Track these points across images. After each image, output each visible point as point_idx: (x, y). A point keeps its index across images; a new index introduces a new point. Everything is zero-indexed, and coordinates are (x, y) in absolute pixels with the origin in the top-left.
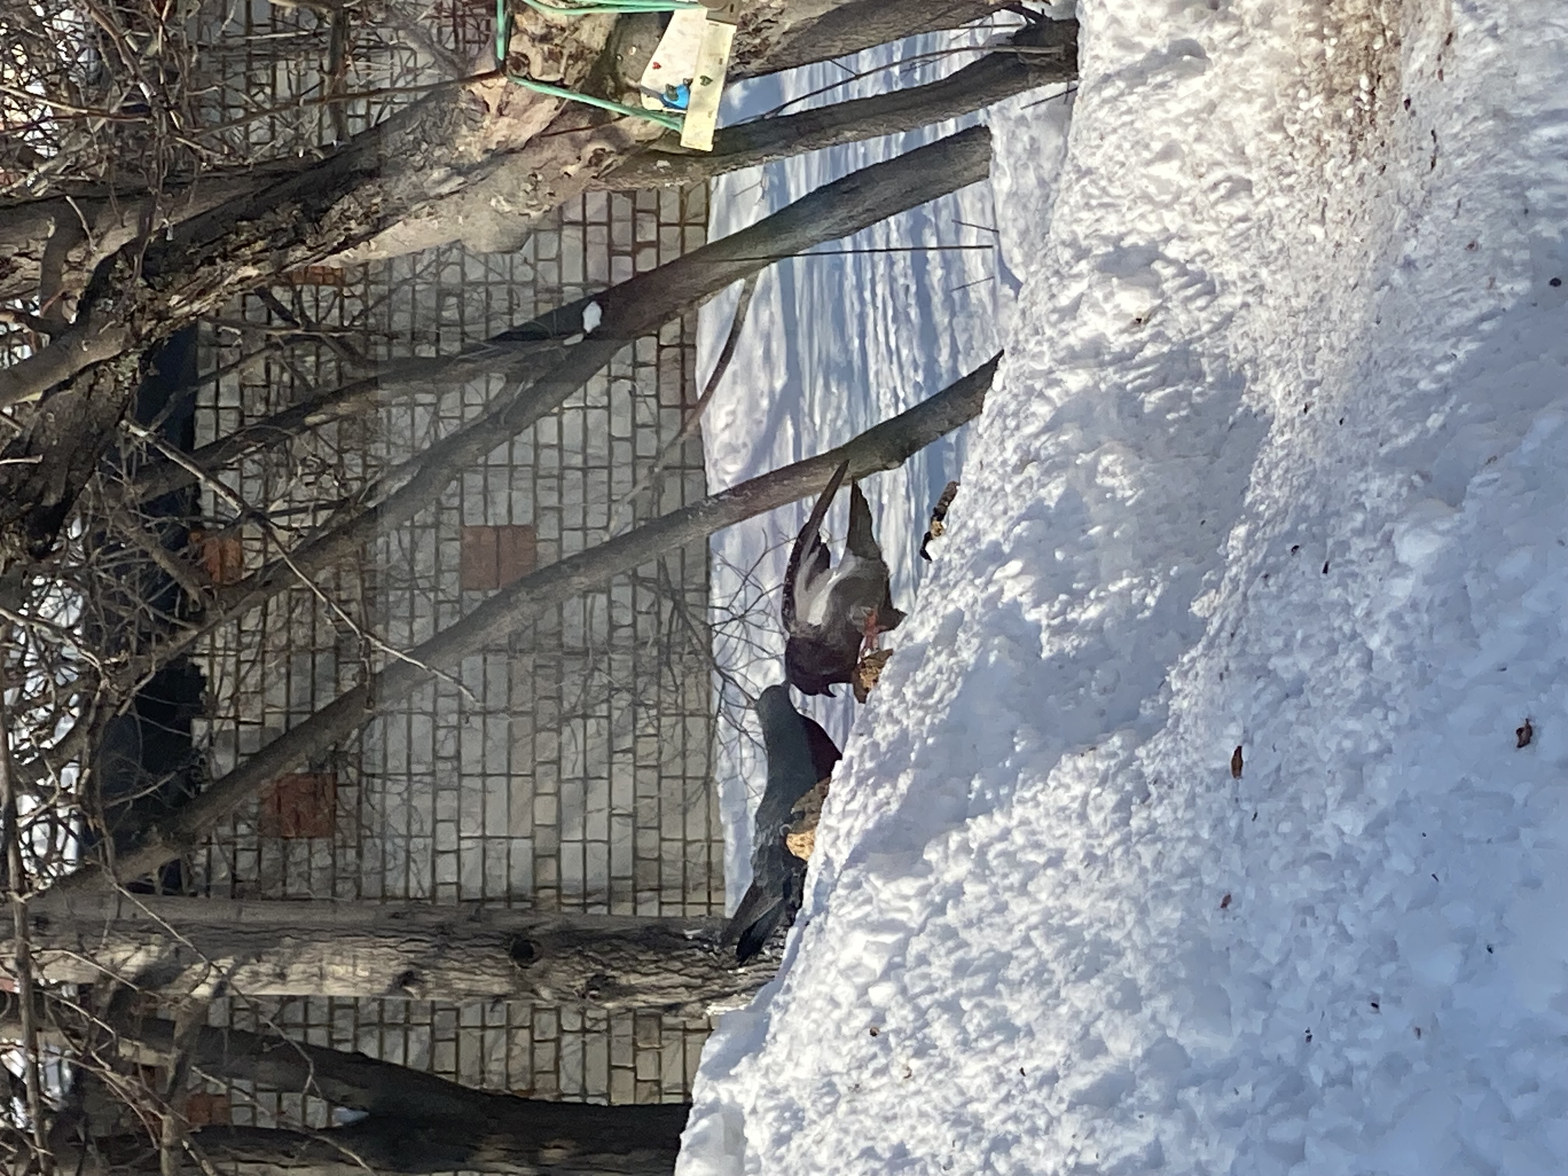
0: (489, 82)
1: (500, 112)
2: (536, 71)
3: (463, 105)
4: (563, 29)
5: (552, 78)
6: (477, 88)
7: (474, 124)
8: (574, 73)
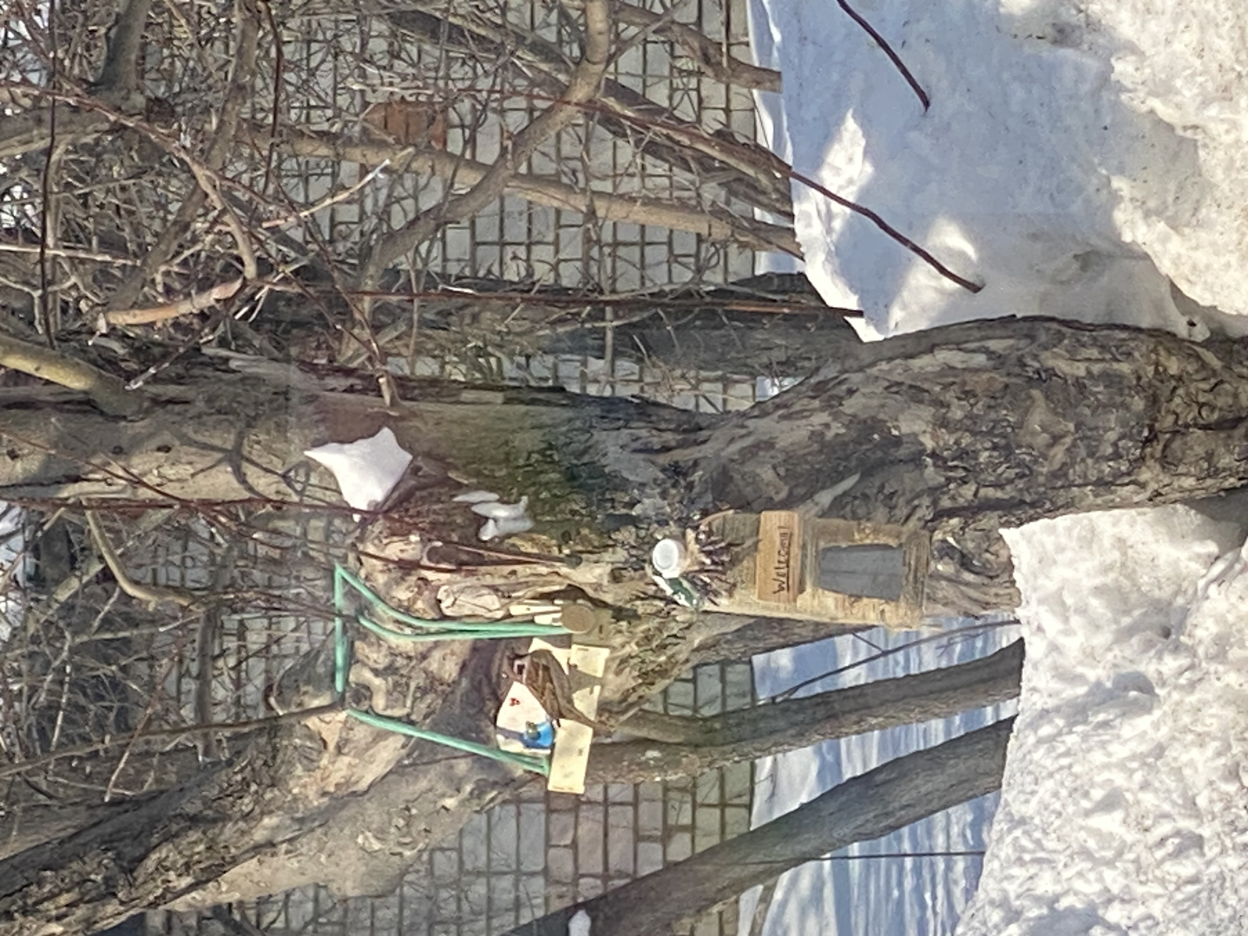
0: (327, 717)
1: (339, 750)
2: (379, 702)
3: (298, 741)
4: (410, 658)
5: (398, 712)
6: (313, 722)
7: (311, 764)
8: (422, 706)
